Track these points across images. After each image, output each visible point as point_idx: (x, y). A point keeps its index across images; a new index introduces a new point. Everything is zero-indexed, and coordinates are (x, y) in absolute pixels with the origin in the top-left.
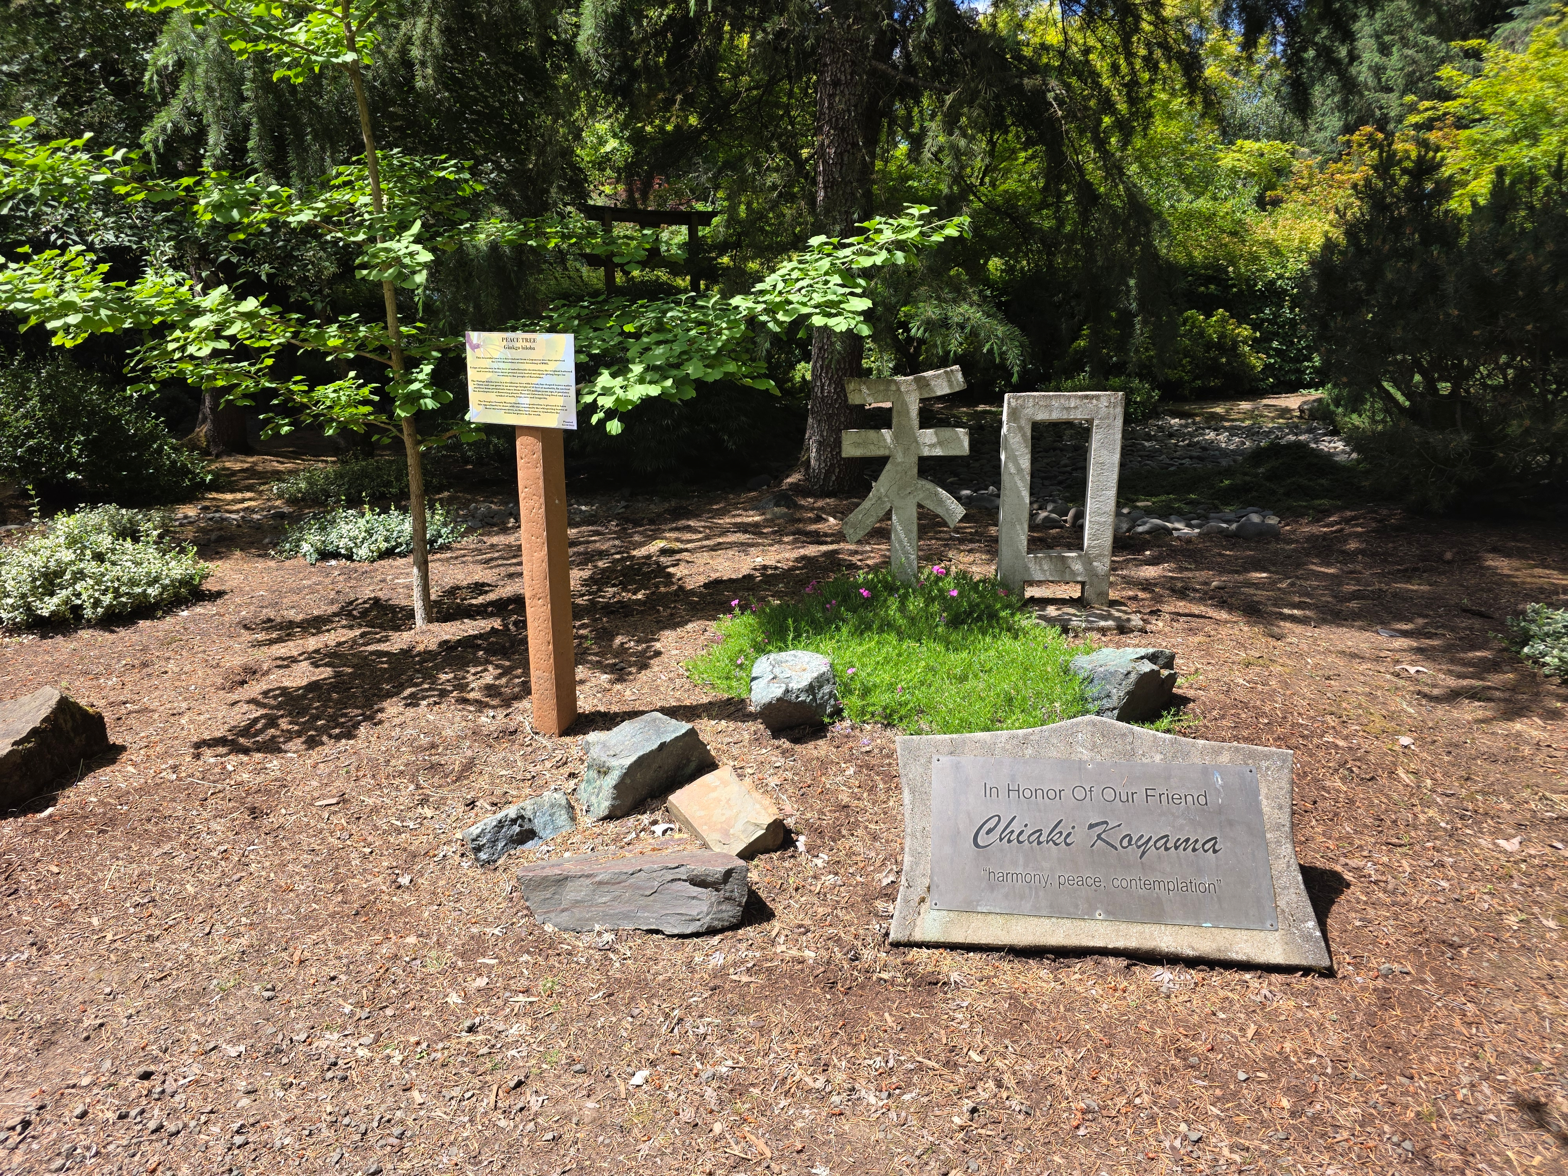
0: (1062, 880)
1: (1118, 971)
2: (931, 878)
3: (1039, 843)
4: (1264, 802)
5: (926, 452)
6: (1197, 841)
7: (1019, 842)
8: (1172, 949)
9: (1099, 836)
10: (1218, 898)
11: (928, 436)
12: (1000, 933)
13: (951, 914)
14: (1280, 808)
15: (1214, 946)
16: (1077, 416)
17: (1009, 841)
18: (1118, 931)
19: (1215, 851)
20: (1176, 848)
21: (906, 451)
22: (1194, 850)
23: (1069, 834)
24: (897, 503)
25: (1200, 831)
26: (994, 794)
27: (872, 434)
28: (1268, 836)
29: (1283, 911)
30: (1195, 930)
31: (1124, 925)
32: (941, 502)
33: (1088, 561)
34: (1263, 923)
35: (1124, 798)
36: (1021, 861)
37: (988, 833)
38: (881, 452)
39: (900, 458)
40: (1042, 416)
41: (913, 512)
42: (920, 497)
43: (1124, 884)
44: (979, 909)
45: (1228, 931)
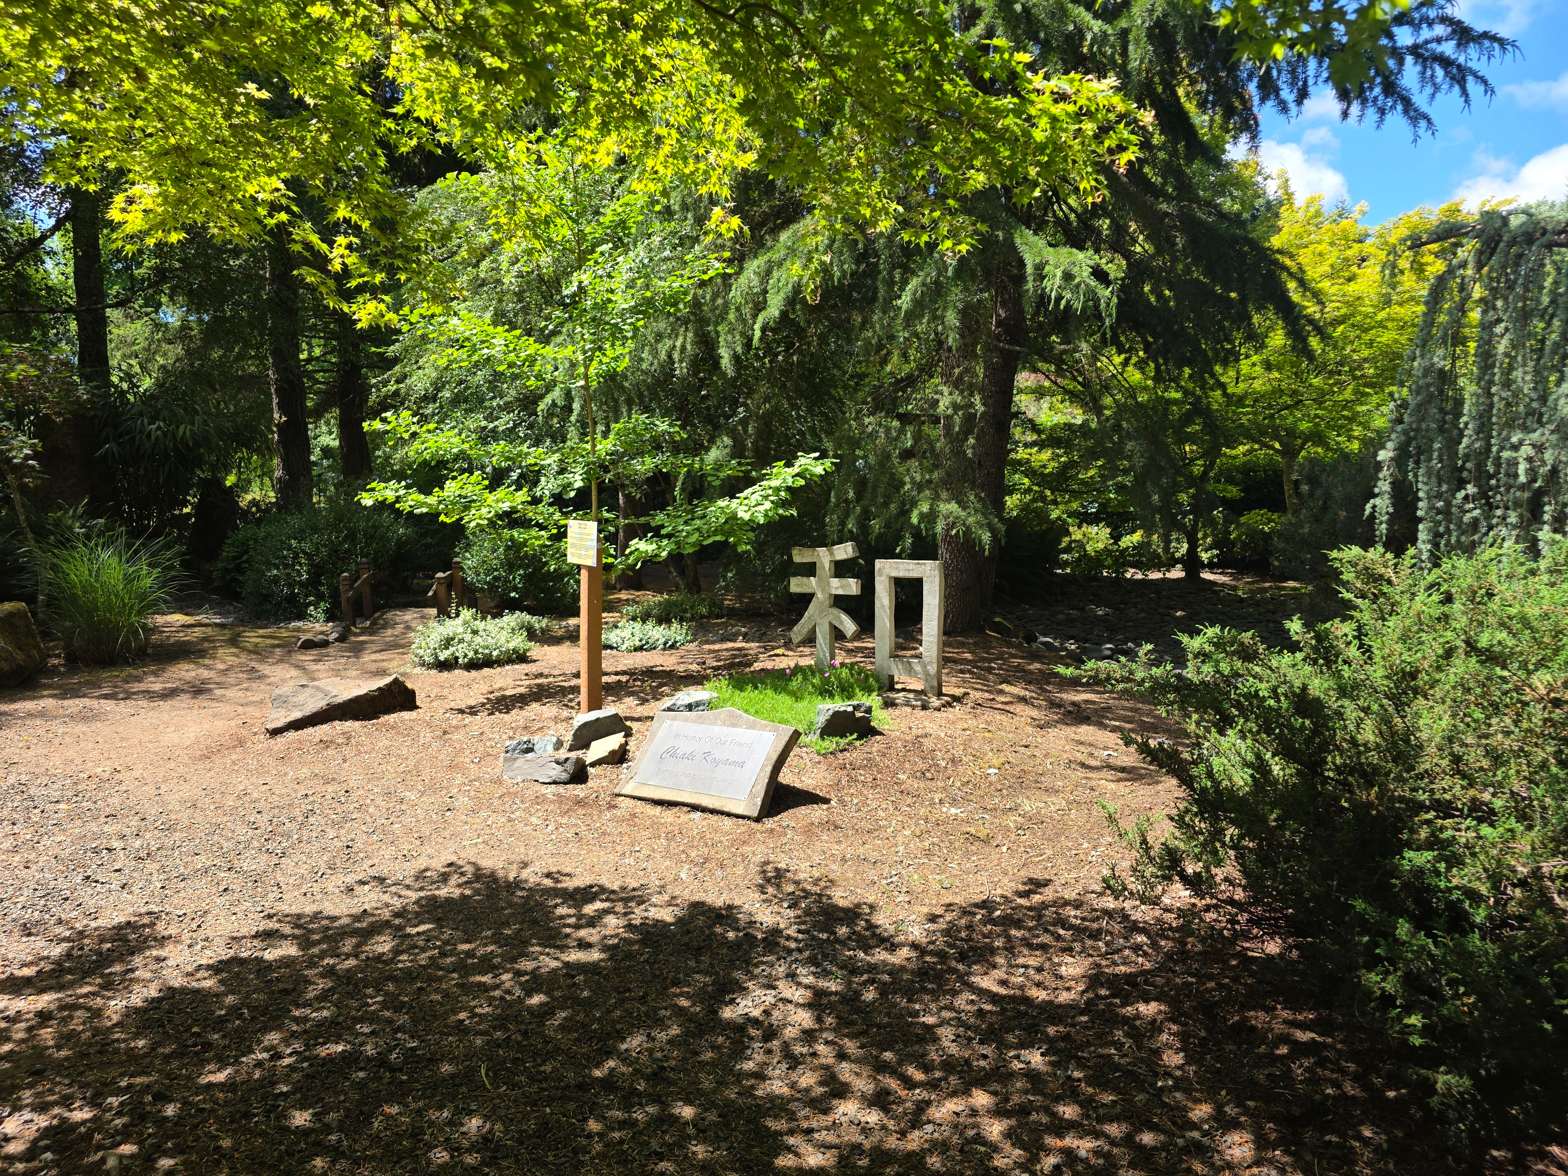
5: (834, 592)
11: (835, 582)
16: (914, 574)
21: (823, 590)
24: (819, 621)
27: (805, 579)
32: (841, 622)
33: (924, 666)
38: (810, 591)
39: (819, 595)
40: (895, 574)
41: (826, 628)
42: (830, 618)
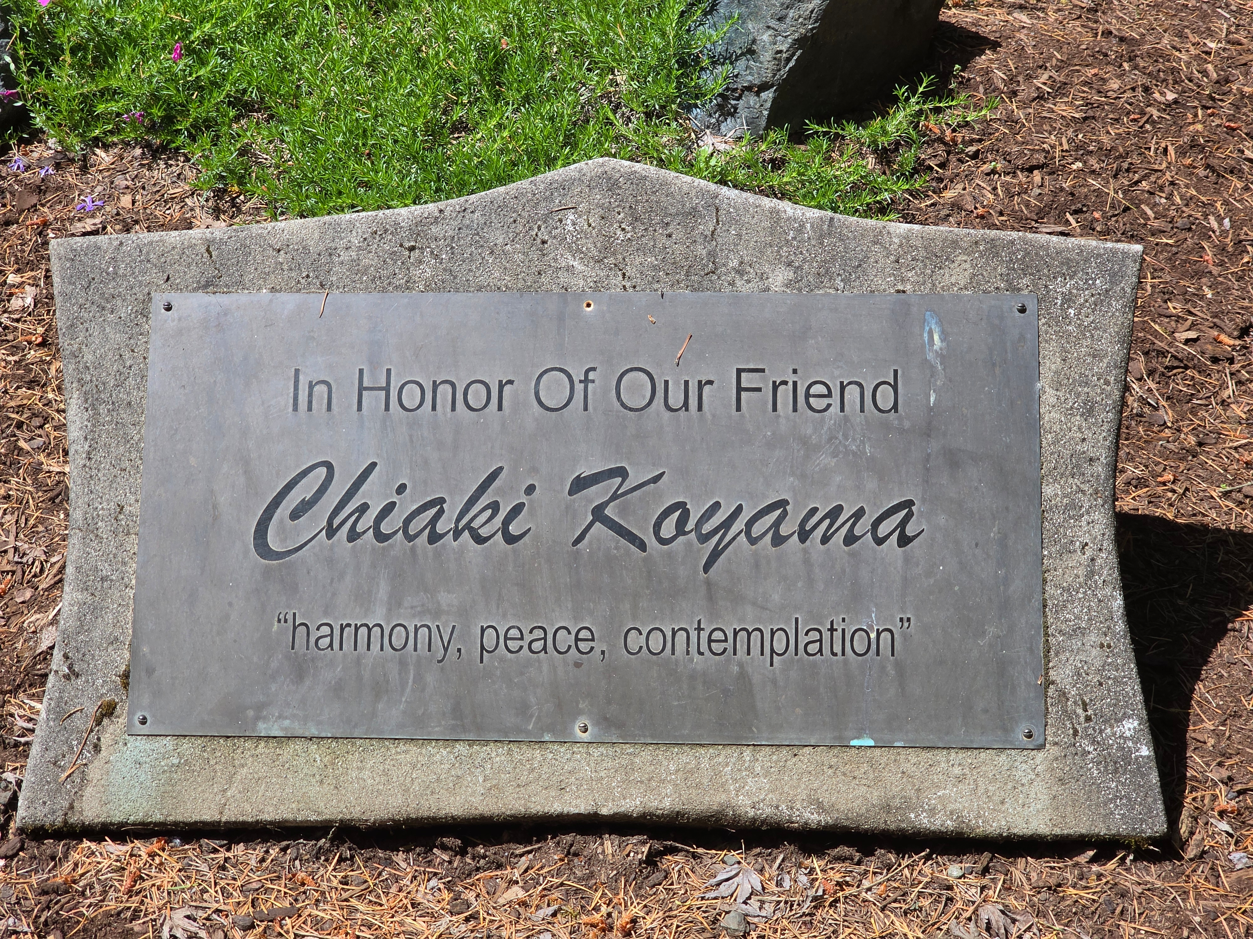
0: (490, 638)
1: (624, 872)
2: (134, 649)
3: (434, 538)
4: (1050, 396)
6: (859, 514)
7: (380, 537)
8: (766, 812)
9: (598, 513)
10: (900, 667)
12: (314, 790)
13: (186, 745)
14: (1089, 411)
15: (875, 796)
17: (353, 536)
18: (629, 769)
19: (904, 541)
20: (804, 535)
22: (850, 539)
23: (517, 510)
25: (871, 485)
26: (319, 404)
28: (1048, 490)
29: (1063, 694)
30: (830, 757)
31: (646, 754)
34: (1007, 730)
35: (677, 399)
36: (383, 590)
37: (295, 515)
43: (656, 641)
44: (262, 729)
45: (913, 756)
